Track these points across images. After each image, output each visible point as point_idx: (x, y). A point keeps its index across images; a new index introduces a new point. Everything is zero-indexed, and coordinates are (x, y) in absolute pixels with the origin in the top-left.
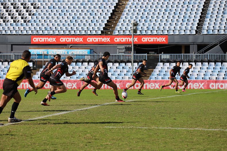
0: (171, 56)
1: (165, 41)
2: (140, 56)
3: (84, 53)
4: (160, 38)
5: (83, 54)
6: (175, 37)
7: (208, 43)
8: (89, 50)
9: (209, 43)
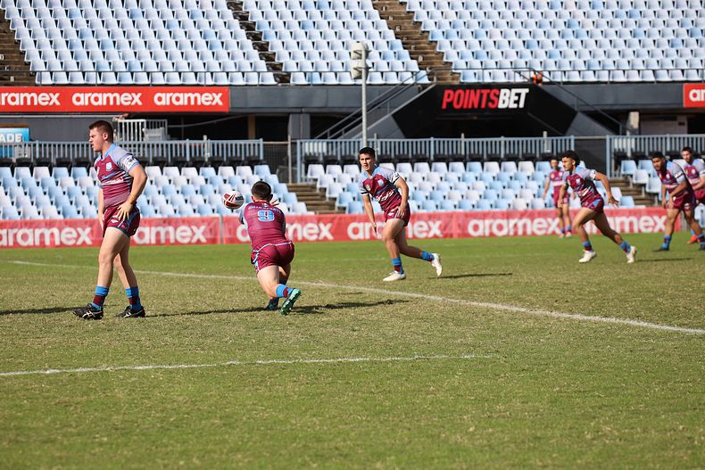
0: (330, 145)
1: (220, 103)
2: (238, 147)
3: (12, 140)
4: (206, 94)
5: (8, 141)
6: (250, 92)
7: (344, 110)
8: (28, 130)
9: (350, 111)
